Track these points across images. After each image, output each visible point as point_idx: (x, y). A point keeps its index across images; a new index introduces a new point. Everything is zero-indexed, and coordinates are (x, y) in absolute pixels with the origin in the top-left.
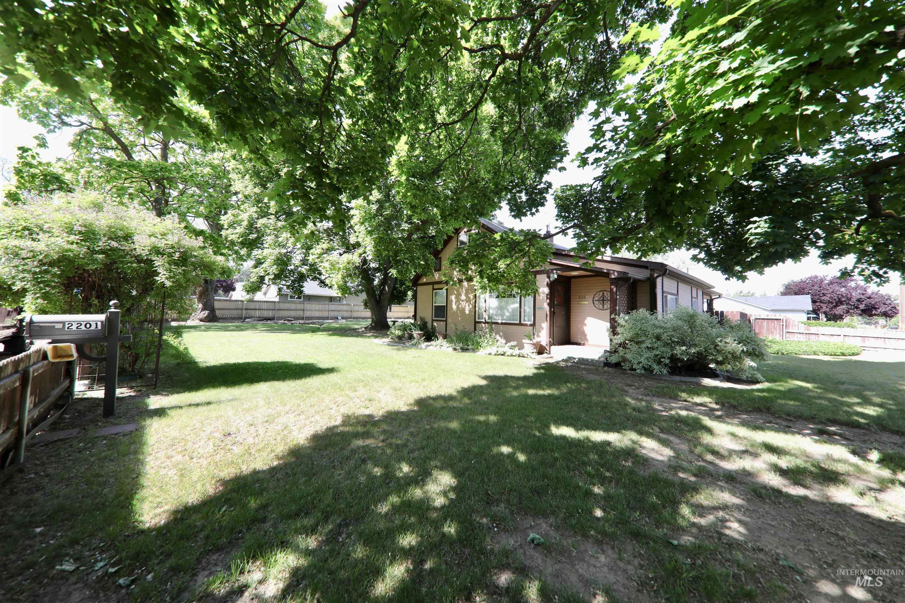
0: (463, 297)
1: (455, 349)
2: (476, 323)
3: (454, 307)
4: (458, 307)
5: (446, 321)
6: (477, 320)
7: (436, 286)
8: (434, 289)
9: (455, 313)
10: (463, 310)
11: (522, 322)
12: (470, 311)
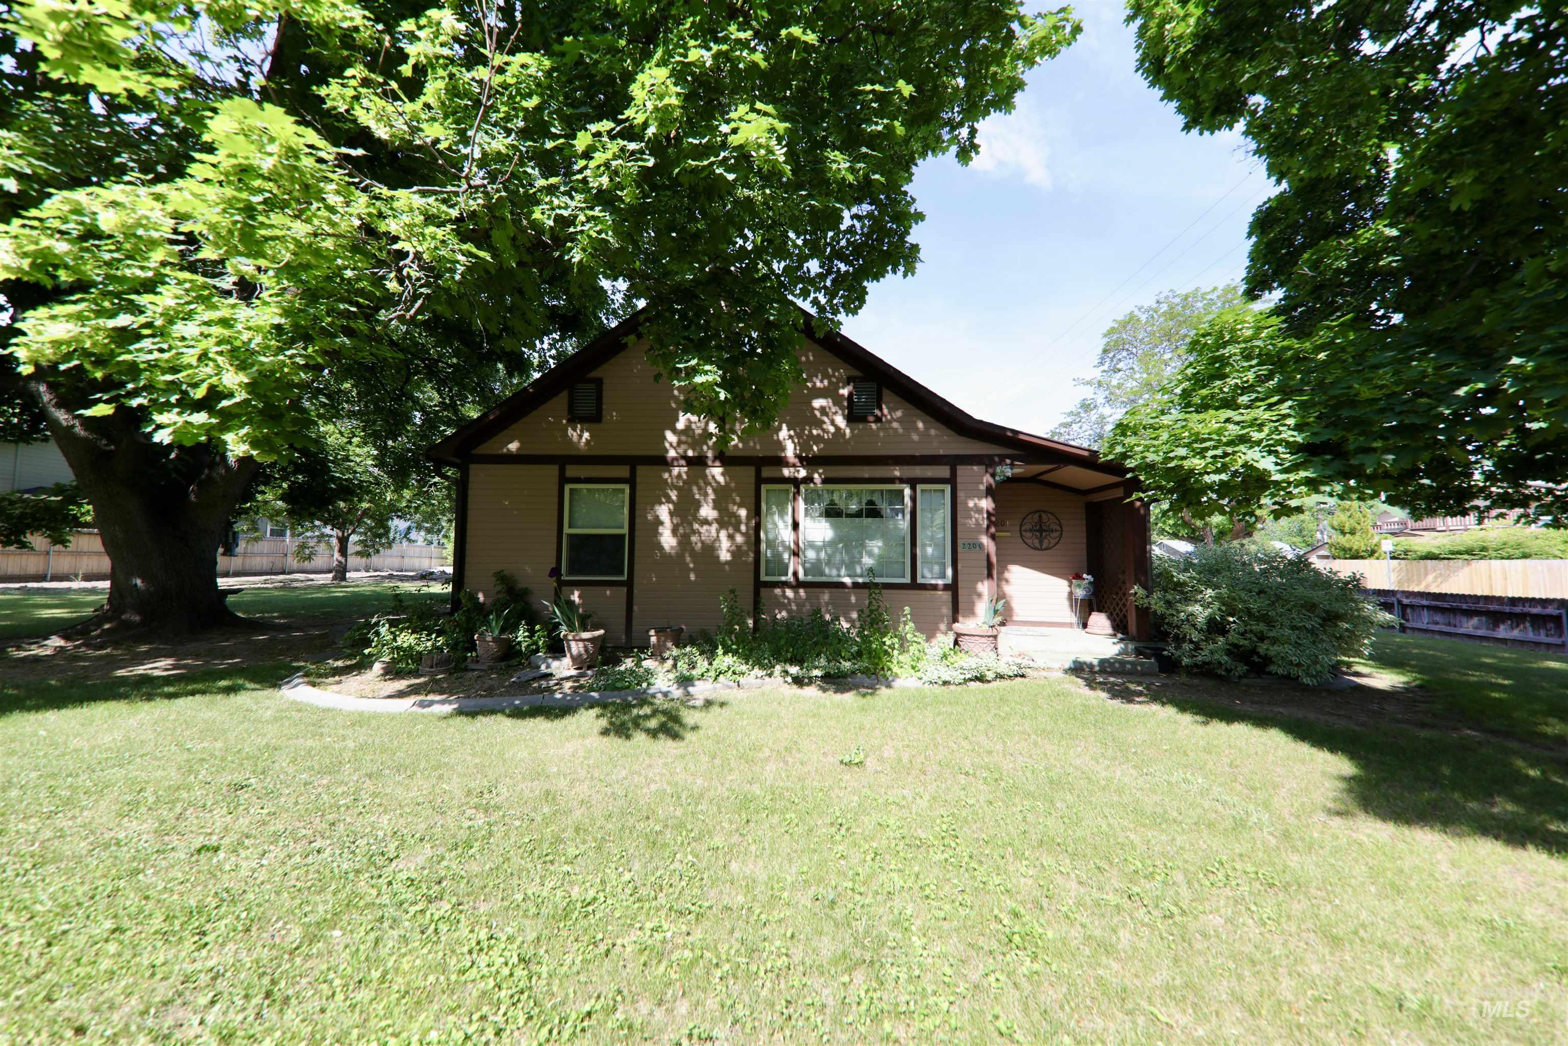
0: (707, 511)
1: (798, 681)
2: (759, 585)
3: (668, 540)
4: (684, 542)
5: (629, 584)
6: (764, 578)
7: (572, 471)
8: (564, 480)
9: (674, 561)
10: (710, 549)
11: (920, 580)
12: (737, 552)
